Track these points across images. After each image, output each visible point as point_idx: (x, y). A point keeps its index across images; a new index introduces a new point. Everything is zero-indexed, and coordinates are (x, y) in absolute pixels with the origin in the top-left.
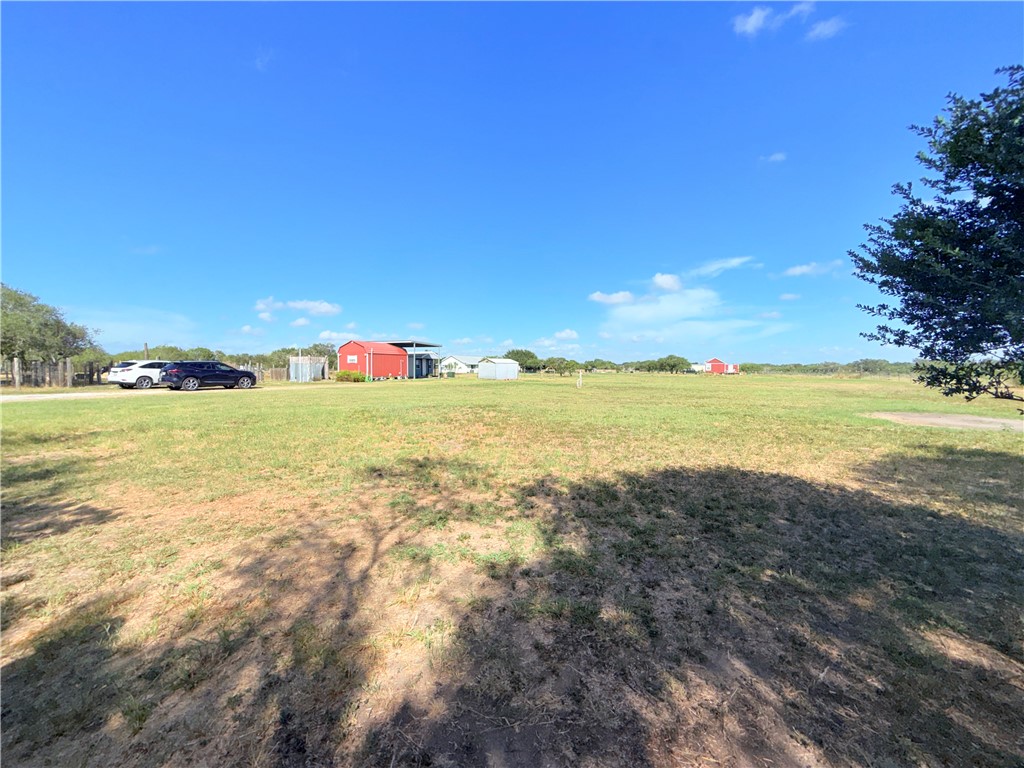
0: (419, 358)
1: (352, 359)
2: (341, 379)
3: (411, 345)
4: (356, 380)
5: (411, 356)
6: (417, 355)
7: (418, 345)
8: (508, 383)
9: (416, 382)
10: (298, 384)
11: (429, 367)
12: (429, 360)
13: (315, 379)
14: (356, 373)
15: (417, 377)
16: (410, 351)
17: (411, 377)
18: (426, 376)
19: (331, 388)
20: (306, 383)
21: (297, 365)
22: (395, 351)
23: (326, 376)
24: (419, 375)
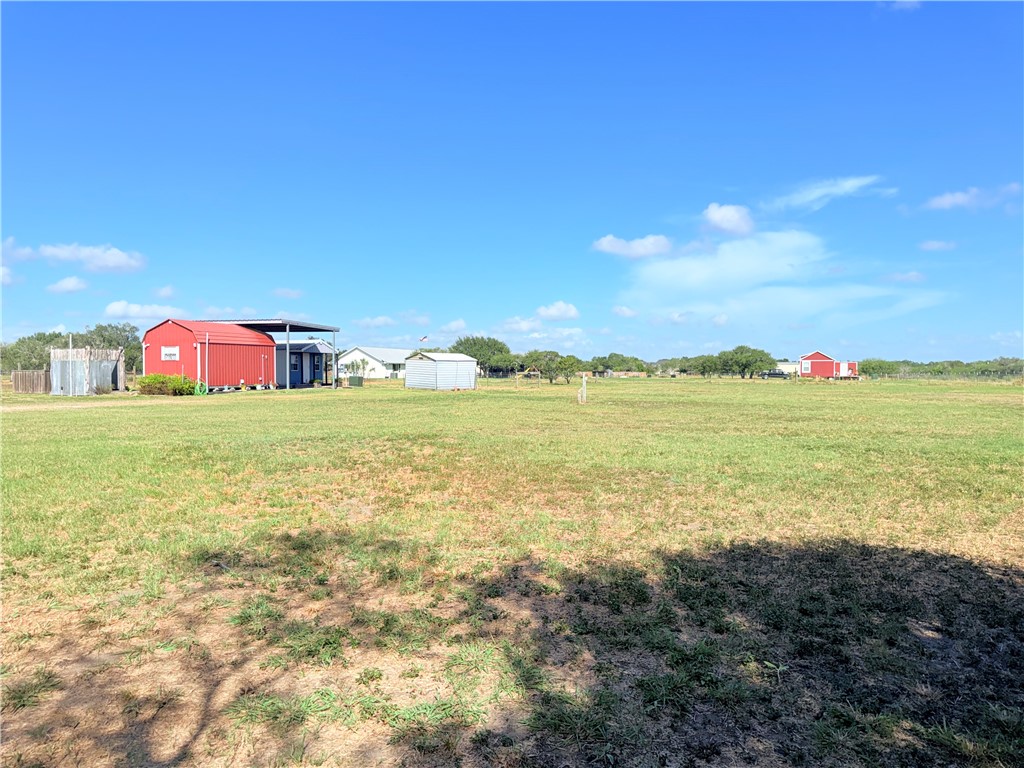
0: (297, 351)
1: (170, 353)
2: (149, 390)
3: (281, 328)
4: (178, 392)
5: (281, 348)
6: (291, 345)
7: (295, 328)
8: (457, 396)
9: (291, 395)
10: (65, 399)
11: (315, 368)
12: (315, 355)
13: (99, 391)
14: (177, 379)
15: (293, 386)
16: (280, 338)
17: (281, 386)
18: (311, 384)
19: (130, 407)
20: (81, 398)
21: (64, 364)
22: (252, 337)
23: (121, 385)
24: (297, 383)
